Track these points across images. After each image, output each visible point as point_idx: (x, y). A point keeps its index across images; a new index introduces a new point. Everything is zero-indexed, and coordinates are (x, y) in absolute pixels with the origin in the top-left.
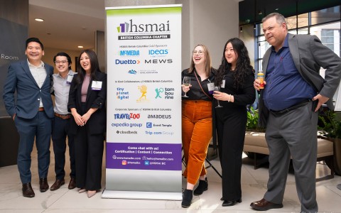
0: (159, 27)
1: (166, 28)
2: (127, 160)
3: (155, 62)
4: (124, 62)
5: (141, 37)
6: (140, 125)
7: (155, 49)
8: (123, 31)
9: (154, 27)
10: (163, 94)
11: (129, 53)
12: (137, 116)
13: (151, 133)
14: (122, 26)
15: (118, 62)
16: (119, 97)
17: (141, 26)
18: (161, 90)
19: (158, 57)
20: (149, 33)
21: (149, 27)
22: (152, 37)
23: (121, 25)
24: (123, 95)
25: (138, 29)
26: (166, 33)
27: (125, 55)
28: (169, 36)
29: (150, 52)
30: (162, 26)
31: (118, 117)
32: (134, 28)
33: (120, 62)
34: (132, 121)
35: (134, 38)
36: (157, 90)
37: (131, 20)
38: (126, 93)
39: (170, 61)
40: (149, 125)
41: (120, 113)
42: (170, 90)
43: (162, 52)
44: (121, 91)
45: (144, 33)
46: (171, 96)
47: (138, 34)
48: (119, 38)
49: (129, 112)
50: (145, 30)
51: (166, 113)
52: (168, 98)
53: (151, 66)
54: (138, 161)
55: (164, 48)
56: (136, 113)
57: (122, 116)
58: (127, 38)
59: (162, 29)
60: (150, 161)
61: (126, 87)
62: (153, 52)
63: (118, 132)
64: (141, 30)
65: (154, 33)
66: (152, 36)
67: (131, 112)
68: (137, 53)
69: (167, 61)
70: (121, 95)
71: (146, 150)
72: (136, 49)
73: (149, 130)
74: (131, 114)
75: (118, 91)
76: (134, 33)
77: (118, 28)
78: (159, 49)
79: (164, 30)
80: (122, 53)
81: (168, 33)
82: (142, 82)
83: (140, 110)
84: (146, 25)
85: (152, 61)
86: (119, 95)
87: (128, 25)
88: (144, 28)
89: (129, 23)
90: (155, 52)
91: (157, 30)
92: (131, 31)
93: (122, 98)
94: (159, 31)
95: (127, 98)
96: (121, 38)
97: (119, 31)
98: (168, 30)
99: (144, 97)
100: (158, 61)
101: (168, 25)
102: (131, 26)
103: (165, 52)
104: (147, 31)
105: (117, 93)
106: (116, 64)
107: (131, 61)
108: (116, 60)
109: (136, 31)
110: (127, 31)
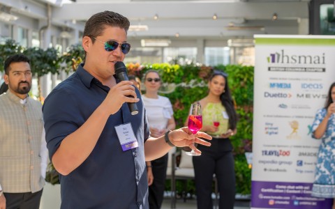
0: (313, 60)
1: (321, 61)
2: (275, 200)
3: (307, 96)
4: (274, 95)
5: (293, 69)
6: (290, 163)
7: (308, 82)
8: (273, 61)
9: (308, 59)
11: (280, 86)
12: (287, 154)
13: (301, 172)
14: (273, 56)
15: (267, 95)
16: (267, 133)
17: (294, 57)
20: (303, 65)
21: (303, 59)
23: (271, 55)
24: (271, 131)
25: (290, 60)
27: (276, 88)
28: (324, 70)
29: (303, 86)
30: (317, 58)
31: (266, 154)
32: (285, 59)
33: (269, 95)
34: (281, 158)
35: (285, 69)
36: (309, 127)
37: (283, 51)
38: (275, 129)
39: (324, 96)
40: (300, 163)
41: (268, 149)
43: (316, 86)
44: (270, 126)
45: (297, 65)
48: (269, 69)
49: (277, 149)
50: (298, 62)
53: (304, 101)
54: (287, 200)
55: (319, 83)
56: (286, 150)
57: (271, 153)
59: (317, 62)
60: (300, 201)
61: (276, 122)
62: (306, 86)
63: (265, 170)
64: (294, 61)
65: (308, 65)
66: (305, 68)
67: (281, 148)
68: (288, 86)
69: (321, 96)
70: (270, 131)
71: (295, 189)
72: (287, 82)
73: (300, 168)
74: (281, 151)
75: (267, 126)
76: (285, 65)
77: (268, 59)
78: (313, 83)
79: (319, 63)
80: (272, 85)
81: (323, 66)
82: (293, 117)
83: (291, 147)
84: (300, 57)
85: (305, 96)
86: (267, 130)
87: (279, 55)
88: (297, 59)
89: (281, 53)
90: (309, 86)
91: (311, 63)
92: (283, 62)
93: (271, 133)
94: (313, 64)
95: (276, 133)
96: (271, 69)
97: (269, 61)
98: (324, 63)
99: (294, 134)
100: (311, 96)
101: (324, 58)
102: (283, 57)
103: (319, 87)
104: (300, 63)
105: (266, 128)
106: (265, 96)
107: (282, 94)
108: (265, 93)
109: (288, 63)
110: (278, 62)
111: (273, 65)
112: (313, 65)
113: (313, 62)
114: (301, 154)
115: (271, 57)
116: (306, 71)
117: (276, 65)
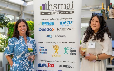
0: (66, 6)
1: (71, 7)
3: (64, 29)
4: (45, 30)
5: (55, 13)
7: (64, 21)
9: (64, 6)
10: (69, 52)
11: (48, 24)
12: (52, 66)
15: (40, 29)
17: (55, 6)
18: (68, 49)
19: (66, 26)
20: (60, 10)
21: (60, 6)
22: (62, 13)
23: (42, 5)
25: (53, 7)
26: (71, 10)
27: (45, 25)
28: (73, 12)
29: (61, 23)
30: (69, 5)
31: (40, 66)
33: (42, 29)
34: (49, 69)
35: (50, 13)
36: (65, 49)
37: (49, 2)
38: (45, 50)
39: (74, 29)
41: (42, 63)
42: (73, 48)
43: (68, 23)
44: (42, 49)
45: (57, 10)
46: (74, 53)
47: (53, 11)
48: (41, 14)
49: (47, 63)
50: (57, 8)
51: (71, 64)
52: (72, 54)
53: (62, 33)
55: (70, 20)
56: (52, 63)
57: (43, 65)
58: (46, 14)
59: (69, 7)
61: (46, 46)
62: (62, 23)
64: (55, 8)
65: (64, 10)
66: (62, 12)
67: (49, 62)
68: (52, 24)
69: (71, 29)
70: (42, 52)
72: (52, 21)
74: (49, 64)
75: (40, 49)
76: (50, 10)
77: (41, 7)
78: (67, 21)
79: (70, 8)
80: (43, 24)
82: (55, 43)
83: (54, 61)
84: (59, 5)
85: (62, 29)
87: (47, 5)
88: (57, 6)
89: (48, 3)
90: (64, 23)
91: (65, 8)
92: (49, 9)
93: (43, 53)
94: (67, 9)
95: (46, 53)
96: (43, 13)
97: (41, 9)
98: (73, 8)
99: (56, 53)
100: (66, 29)
101: (73, 4)
102: (49, 6)
103: (70, 23)
104: (59, 9)
105: (40, 50)
106: (39, 31)
107: (49, 29)
108: (39, 28)
109: (52, 9)
110: (46, 9)
111: (43, 11)
113: (66, 8)
114: (60, 66)
115: (42, 6)
116: (62, 14)
117: (45, 11)
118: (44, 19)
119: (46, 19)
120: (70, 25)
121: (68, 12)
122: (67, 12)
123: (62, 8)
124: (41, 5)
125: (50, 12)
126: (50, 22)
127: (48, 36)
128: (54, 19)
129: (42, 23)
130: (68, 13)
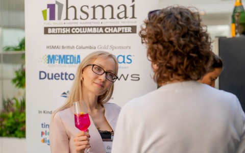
0: (116, 12)
1: (129, 14)
4: (55, 77)
5: (84, 30)
8: (52, 17)
11: (63, 59)
14: (51, 7)
15: (43, 75)
16: (44, 141)
17: (85, 9)
20: (99, 22)
21: (99, 11)
22: (104, 30)
23: (49, 6)
25: (79, 13)
27: (57, 63)
28: (134, 30)
30: (122, 8)
33: (47, 75)
35: (71, 31)
39: (136, 78)
43: (121, 59)
44: (48, 131)
45: (90, 22)
47: (79, 23)
48: (46, 31)
50: (91, 16)
55: (126, 53)
58: (59, 31)
59: (122, 15)
64: (84, 16)
65: (108, 22)
66: (104, 28)
68: (77, 60)
69: (129, 78)
72: (74, 52)
75: (44, 130)
76: (71, 23)
77: (44, 12)
79: (126, 17)
80: (51, 59)
81: (132, 22)
84: (94, 8)
86: (44, 136)
87: (61, 6)
88: (90, 11)
89: (64, 2)
91: (112, 18)
92: (67, 19)
94: (117, 20)
96: (49, 30)
97: (45, 19)
98: (133, 17)
101: (133, 6)
102: (67, 9)
103: (126, 60)
104: (94, 18)
105: (42, 133)
106: (40, 78)
107: (66, 74)
108: (40, 72)
109: (75, 18)
110: (59, 18)
111: (52, 23)
112: (116, 22)
113: (115, 16)
115: (48, 10)
116: (104, 33)
117: (56, 23)
118: (54, 47)
119: (58, 47)
120: (126, 65)
121: (120, 29)
122: (117, 27)
123: (103, 18)
124: (45, 7)
125: (71, 28)
126: (71, 56)
127: (64, 93)
128: (81, 48)
129: (49, 56)
130: (121, 32)
